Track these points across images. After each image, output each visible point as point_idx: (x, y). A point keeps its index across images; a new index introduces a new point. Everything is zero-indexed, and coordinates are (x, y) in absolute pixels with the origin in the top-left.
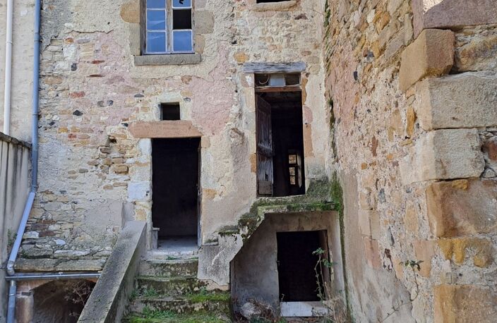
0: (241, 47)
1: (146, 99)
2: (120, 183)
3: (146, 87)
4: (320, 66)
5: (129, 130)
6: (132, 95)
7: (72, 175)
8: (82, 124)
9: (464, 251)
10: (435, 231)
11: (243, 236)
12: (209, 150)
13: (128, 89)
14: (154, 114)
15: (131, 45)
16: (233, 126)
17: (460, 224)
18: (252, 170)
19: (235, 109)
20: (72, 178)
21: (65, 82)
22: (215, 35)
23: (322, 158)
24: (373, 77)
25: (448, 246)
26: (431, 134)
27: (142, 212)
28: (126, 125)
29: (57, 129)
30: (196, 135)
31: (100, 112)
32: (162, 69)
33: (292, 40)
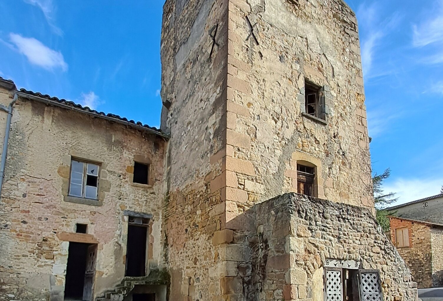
0: (123, 202)
1: (69, 220)
2: (48, 264)
3: (69, 213)
4: (159, 218)
5: (57, 236)
6: (60, 217)
7: (17, 257)
8: (26, 229)
9: (231, 298)
10: (223, 292)
11: (123, 295)
12: (102, 251)
13: (58, 213)
14: (73, 229)
15: (62, 189)
16: (116, 240)
17: (230, 290)
18: (123, 263)
19: (118, 232)
20: (17, 259)
21: (17, 203)
22: (110, 193)
23: (157, 261)
24: (198, 235)
25: (226, 297)
26: (225, 262)
27: (60, 281)
28: (55, 232)
29: (9, 230)
30: (96, 242)
31: (39, 223)
32: (80, 205)
33: (148, 203)
